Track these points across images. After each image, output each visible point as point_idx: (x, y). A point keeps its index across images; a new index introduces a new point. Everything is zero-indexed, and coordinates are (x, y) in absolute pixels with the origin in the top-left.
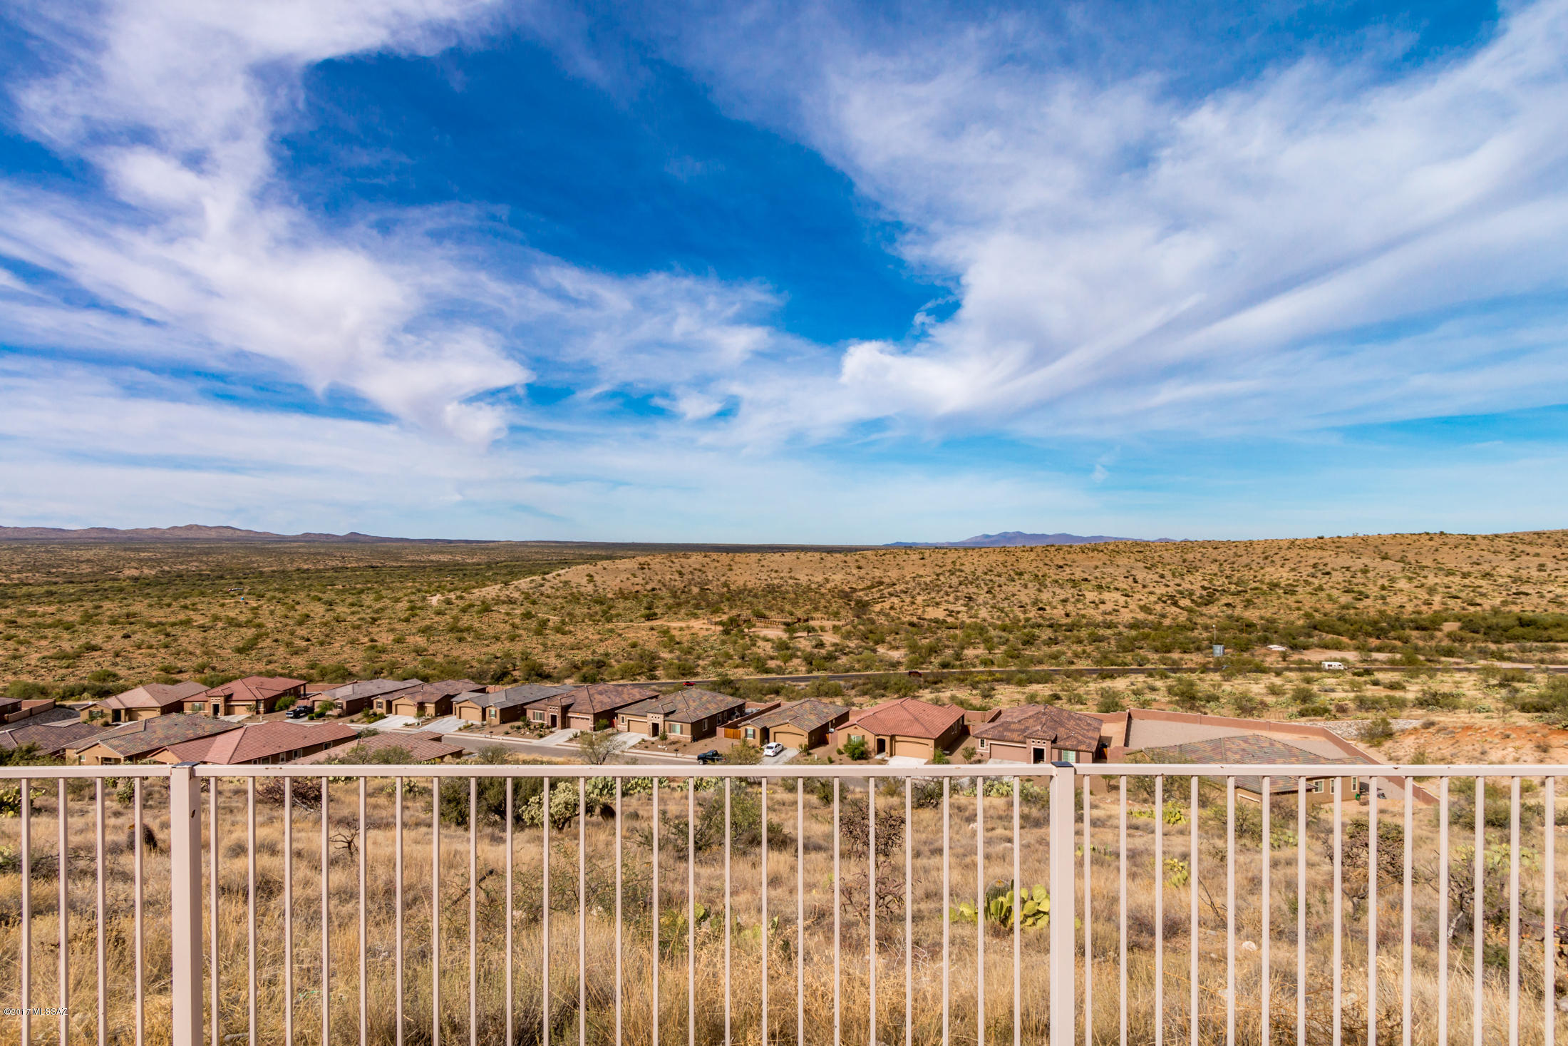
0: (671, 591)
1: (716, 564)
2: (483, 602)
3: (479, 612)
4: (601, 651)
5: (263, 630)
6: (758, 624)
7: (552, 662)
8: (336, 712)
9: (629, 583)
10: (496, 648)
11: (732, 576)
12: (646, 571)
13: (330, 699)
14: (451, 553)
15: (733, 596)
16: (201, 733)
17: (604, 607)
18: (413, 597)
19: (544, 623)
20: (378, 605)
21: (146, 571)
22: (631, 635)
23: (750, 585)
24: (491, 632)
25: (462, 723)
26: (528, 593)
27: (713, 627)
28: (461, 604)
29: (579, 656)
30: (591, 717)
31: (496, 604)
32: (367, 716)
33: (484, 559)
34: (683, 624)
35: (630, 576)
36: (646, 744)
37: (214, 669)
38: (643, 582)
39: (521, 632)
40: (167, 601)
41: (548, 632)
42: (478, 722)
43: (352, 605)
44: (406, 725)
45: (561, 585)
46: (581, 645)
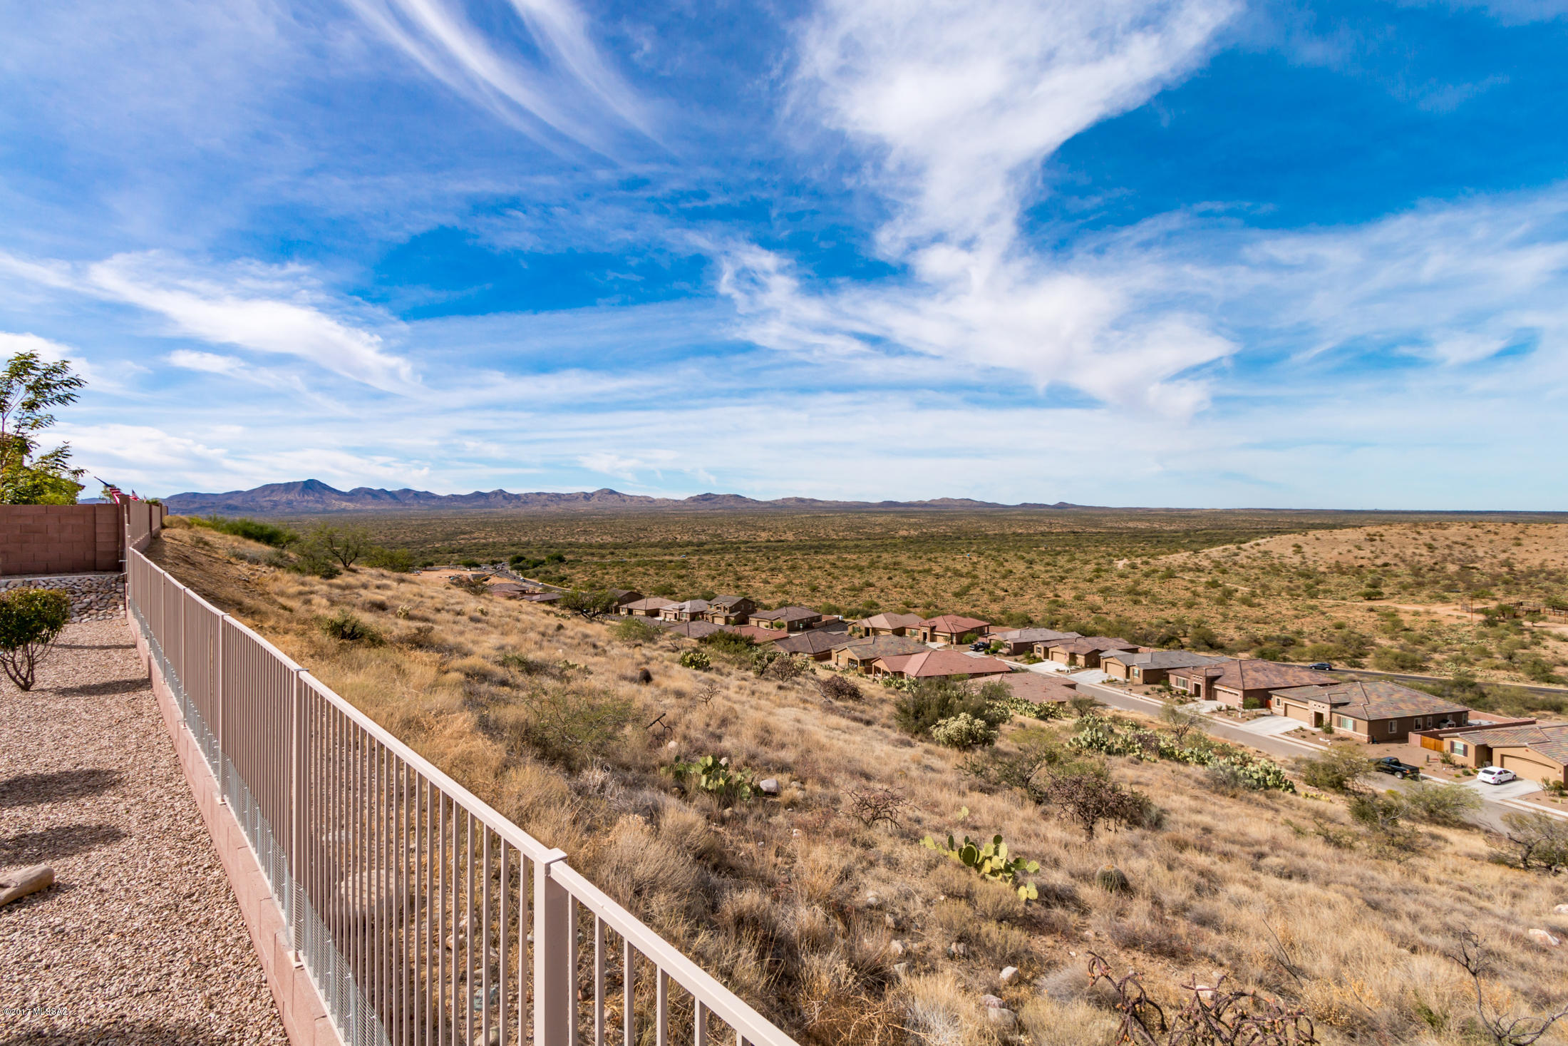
0: (1412, 568)
1: (1492, 537)
2: (1168, 569)
3: (1162, 578)
4: (1292, 627)
5: (976, 581)
6: (1550, 617)
7: (1230, 633)
8: (1005, 650)
9: (1350, 556)
10: (1170, 614)
11: (1519, 553)
12: (1377, 543)
13: (1001, 639)
14: (1149, 521)
15: (1513, 579)
16: (907, 651)
17: (1310, 582)
18: (1102, 561)
19: (1229, 594)
20: (1070, 566)
21: (912, 532)
22: (1340, 615)
23: (1551, 566)
24: (1170, 598)
25: (1105, 677)
26: (1219, 563)
27: (1469, 615)
28: (1146, 569)
29: (1262, 631)
30: (1240, 693)
31: (1181, 571)
32: (1028, 657)
33: (1184, 526)
34: (1421, 608)
35: (1352, 548)
36: (1304, 733)
37: (936, 607)
38: (1371, 555)
39: (1202, 600)
40: (920, 554)
41: (1232, 602)
42: (1121, 678)
43: (1048, 564)
44: (1058, 671)
45: (1259, 555)
46: (1268, 620)
